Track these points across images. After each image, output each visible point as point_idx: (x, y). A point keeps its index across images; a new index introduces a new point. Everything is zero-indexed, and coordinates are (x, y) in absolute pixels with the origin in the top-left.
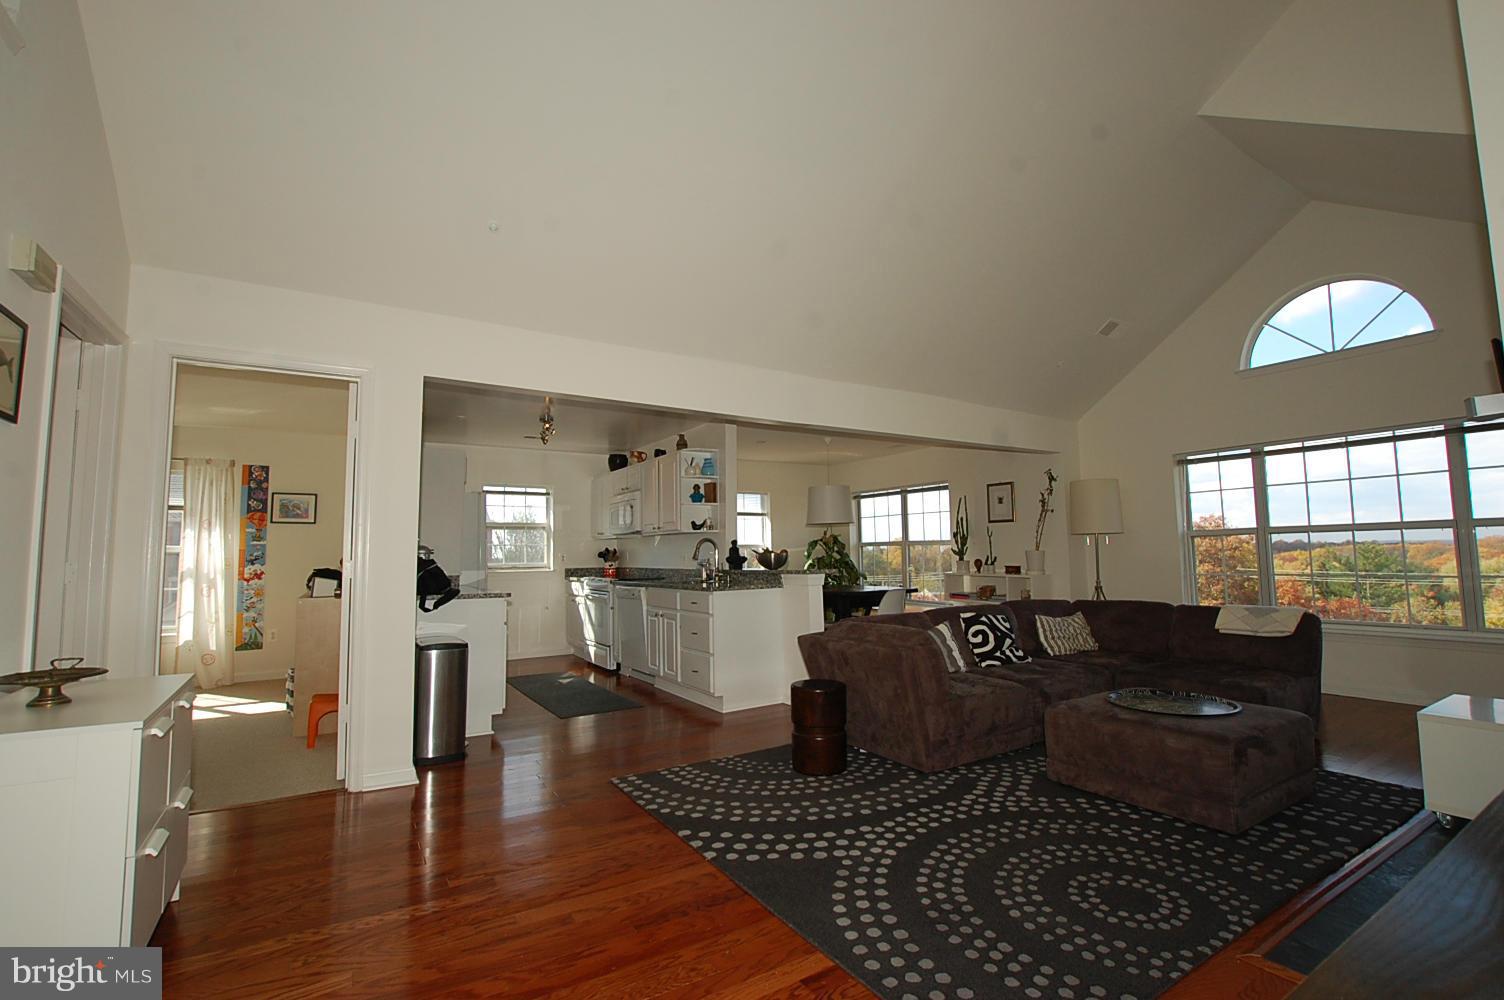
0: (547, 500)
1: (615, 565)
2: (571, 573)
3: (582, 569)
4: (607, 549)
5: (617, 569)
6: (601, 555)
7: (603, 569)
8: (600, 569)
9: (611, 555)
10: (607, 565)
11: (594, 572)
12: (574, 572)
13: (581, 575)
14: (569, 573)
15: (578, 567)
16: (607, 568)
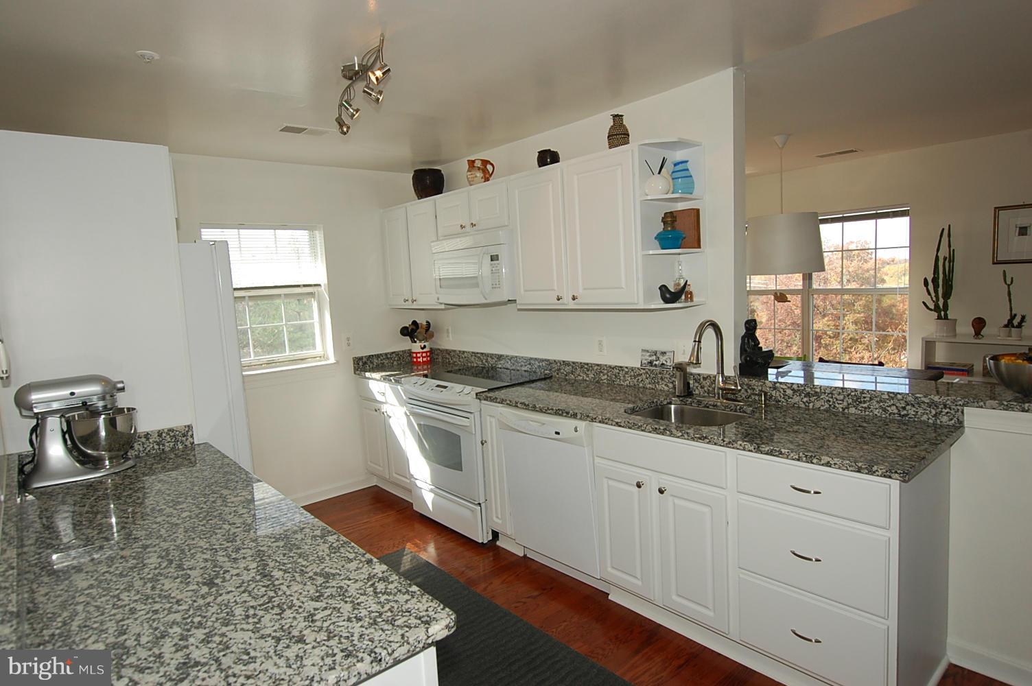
2: (364, 365)
3: (378, 356)
4: (414, 323)
5: (434, 351)
6: (405, 332)
7: (411, 352)
8: (404, 352)
9: (421, 331)
10: (416, 347)
11: (396, 359)
12: (365, 363)
13: (378, 365)
14: (361, 364)
15: (373, 356)
16: (416, 353)
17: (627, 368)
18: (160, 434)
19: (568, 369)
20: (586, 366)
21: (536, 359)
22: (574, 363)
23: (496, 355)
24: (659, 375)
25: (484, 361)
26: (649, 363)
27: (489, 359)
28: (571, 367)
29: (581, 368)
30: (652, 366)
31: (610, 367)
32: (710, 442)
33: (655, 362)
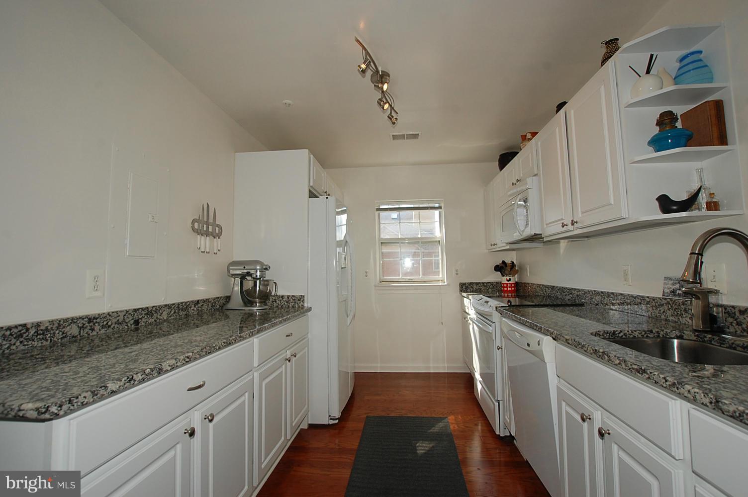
0: (440, 212)
1: (514, 279)
2: (466, 288)
3: (477, 284)
4: (504, 262)
5: (517, 283)
6: (498, 268)
7: (501, 283)
8: (497, 283)
9: (508, 268)
10: (504, 280)
11: (491, 287)
12: (467, 287)
13: (476, 290)
14: (464, 287)
15: (473, 283)
16: (504, 284)
17: (648, 297)
18: (288, 297)
19: (598, 298)
20: (612, 296)
21: (575, 289)
22: (602, 292)
23: (551, 286)
24: (682, 307)
25: (544, 291)
26: (671, 292)
27: (547, 289)
28: (600, 296)
29: (608, 297)
30: (675, 295)
31: (632, 296)
32: (649, 378)
33: (678, 292)
